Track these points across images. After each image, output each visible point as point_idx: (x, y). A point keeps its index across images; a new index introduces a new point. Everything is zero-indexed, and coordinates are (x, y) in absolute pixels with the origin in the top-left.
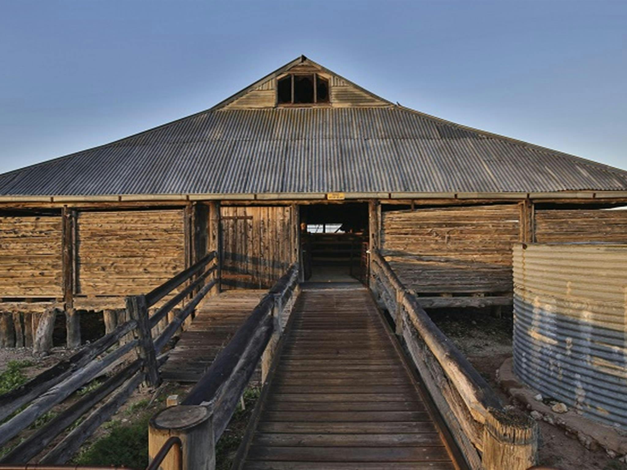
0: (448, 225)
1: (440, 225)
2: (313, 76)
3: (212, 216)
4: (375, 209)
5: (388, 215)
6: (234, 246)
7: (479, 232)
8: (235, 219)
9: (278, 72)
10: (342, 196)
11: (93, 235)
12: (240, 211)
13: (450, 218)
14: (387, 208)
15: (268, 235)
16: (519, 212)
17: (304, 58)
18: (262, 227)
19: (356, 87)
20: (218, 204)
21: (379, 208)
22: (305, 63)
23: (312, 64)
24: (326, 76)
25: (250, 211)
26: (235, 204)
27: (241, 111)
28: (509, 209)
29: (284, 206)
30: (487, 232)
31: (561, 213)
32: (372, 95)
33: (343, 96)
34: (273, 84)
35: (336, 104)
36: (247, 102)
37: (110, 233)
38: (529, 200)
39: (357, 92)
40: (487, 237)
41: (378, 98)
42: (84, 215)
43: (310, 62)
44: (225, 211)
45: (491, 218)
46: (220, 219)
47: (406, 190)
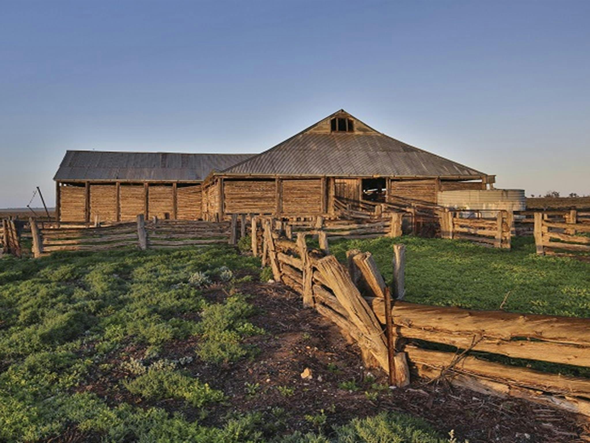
0: (413, 187)
1: (410, 187)
2: (345, 119)
3: (332, 182)
4: (388, 181)
5: (393, 183)
6: (340, 194)
7: (423, 189)
8: (340, 183)
9: (331, 116)
10: (378, 176)
11: (288, 189)
12: (342, 181)
13: (414, 184)
14: (393, 180)
15: (352, 190)
16: (435, 182)
17: (343, 111)
18: (349, 187)
19: (365, 125)
20: (334, 178)
21: (390, 181)
22: (343, 113)
23: (346, 113)
24: (352, 119)
25: (345, 181)
26: (340, 178)
27: (315, 134)
28: (432, 182)
29: (357, 179)
30: (426, 189)
31: (449, 183)
32: (372, 129)
33: (360, 129)
34: (329, 122)
35: (357, 133)
36: (318, 129)
37: (294, 188)
38: (439, 178)
39: (365, 127)
40: (425, 191)
41: (374, 130)
42: (284, 181)
43: (345, 112)
44: (336, 181)
45: (427, 184)
46: (335, 183)
47: (399, 174)
